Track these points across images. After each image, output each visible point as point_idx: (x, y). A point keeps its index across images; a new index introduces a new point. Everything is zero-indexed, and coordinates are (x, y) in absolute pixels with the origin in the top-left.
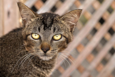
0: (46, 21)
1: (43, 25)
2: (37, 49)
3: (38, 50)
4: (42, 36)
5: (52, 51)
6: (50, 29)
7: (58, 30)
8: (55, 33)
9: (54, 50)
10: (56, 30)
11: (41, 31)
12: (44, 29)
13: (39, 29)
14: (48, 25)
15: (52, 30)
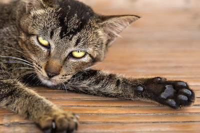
0: (68, 20)
1: (60, 28)
2: (39, 66)
3: (40, 68)
4: (53, 46)
5: (63, 76)
6: (71, 39)
7: (84, 44)
8: (77, 48)
9: (66, 75)
10: (81, 44)
11: (54, 38)
12: (61, 36)
13: (52, 34)
14: (69, 30)
15: (74, 41)
